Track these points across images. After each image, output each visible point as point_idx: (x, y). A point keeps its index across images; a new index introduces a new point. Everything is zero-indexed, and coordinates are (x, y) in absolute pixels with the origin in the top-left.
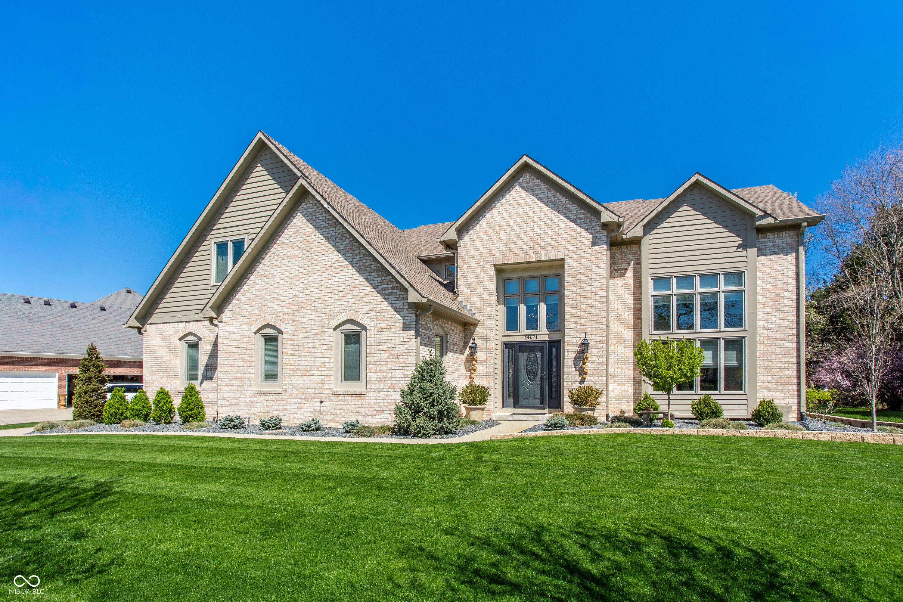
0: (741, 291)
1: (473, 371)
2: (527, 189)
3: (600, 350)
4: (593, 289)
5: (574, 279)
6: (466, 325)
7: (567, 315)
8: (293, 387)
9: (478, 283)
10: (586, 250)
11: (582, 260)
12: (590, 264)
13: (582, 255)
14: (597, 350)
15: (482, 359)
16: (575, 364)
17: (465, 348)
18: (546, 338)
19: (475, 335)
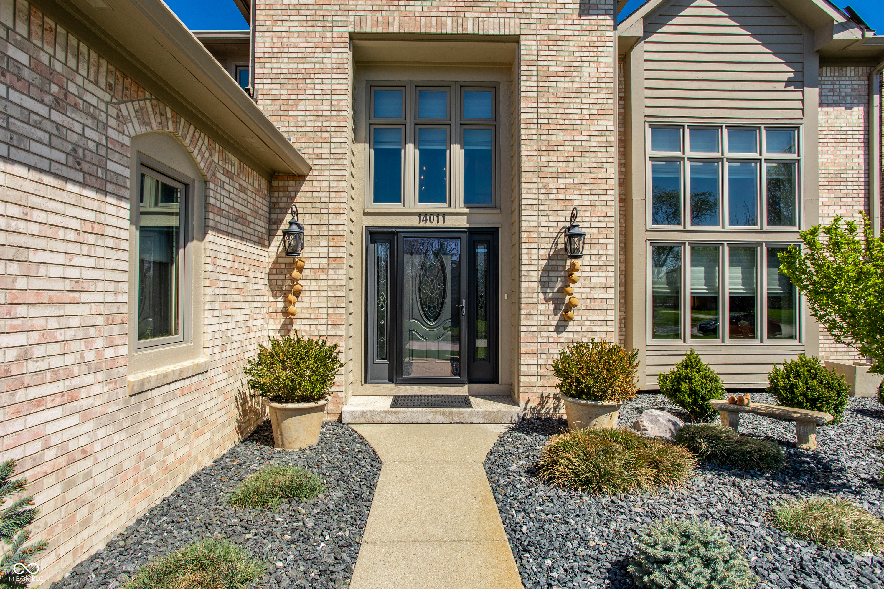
0: (793, 162)
1: (291, 297)
3: (601, 252)
4: (585, 112)
5: (542, 84)
6: (277, 179)
7: (526, 166)
9: (307, 74)
10: (569, 22)
11: (560, 43)
12: (577, 54)
13: (559, 33)
14: (595, 252)
15: (316, 266)
16: (544, 284)
17: (271, 234)
18: (462, 222)
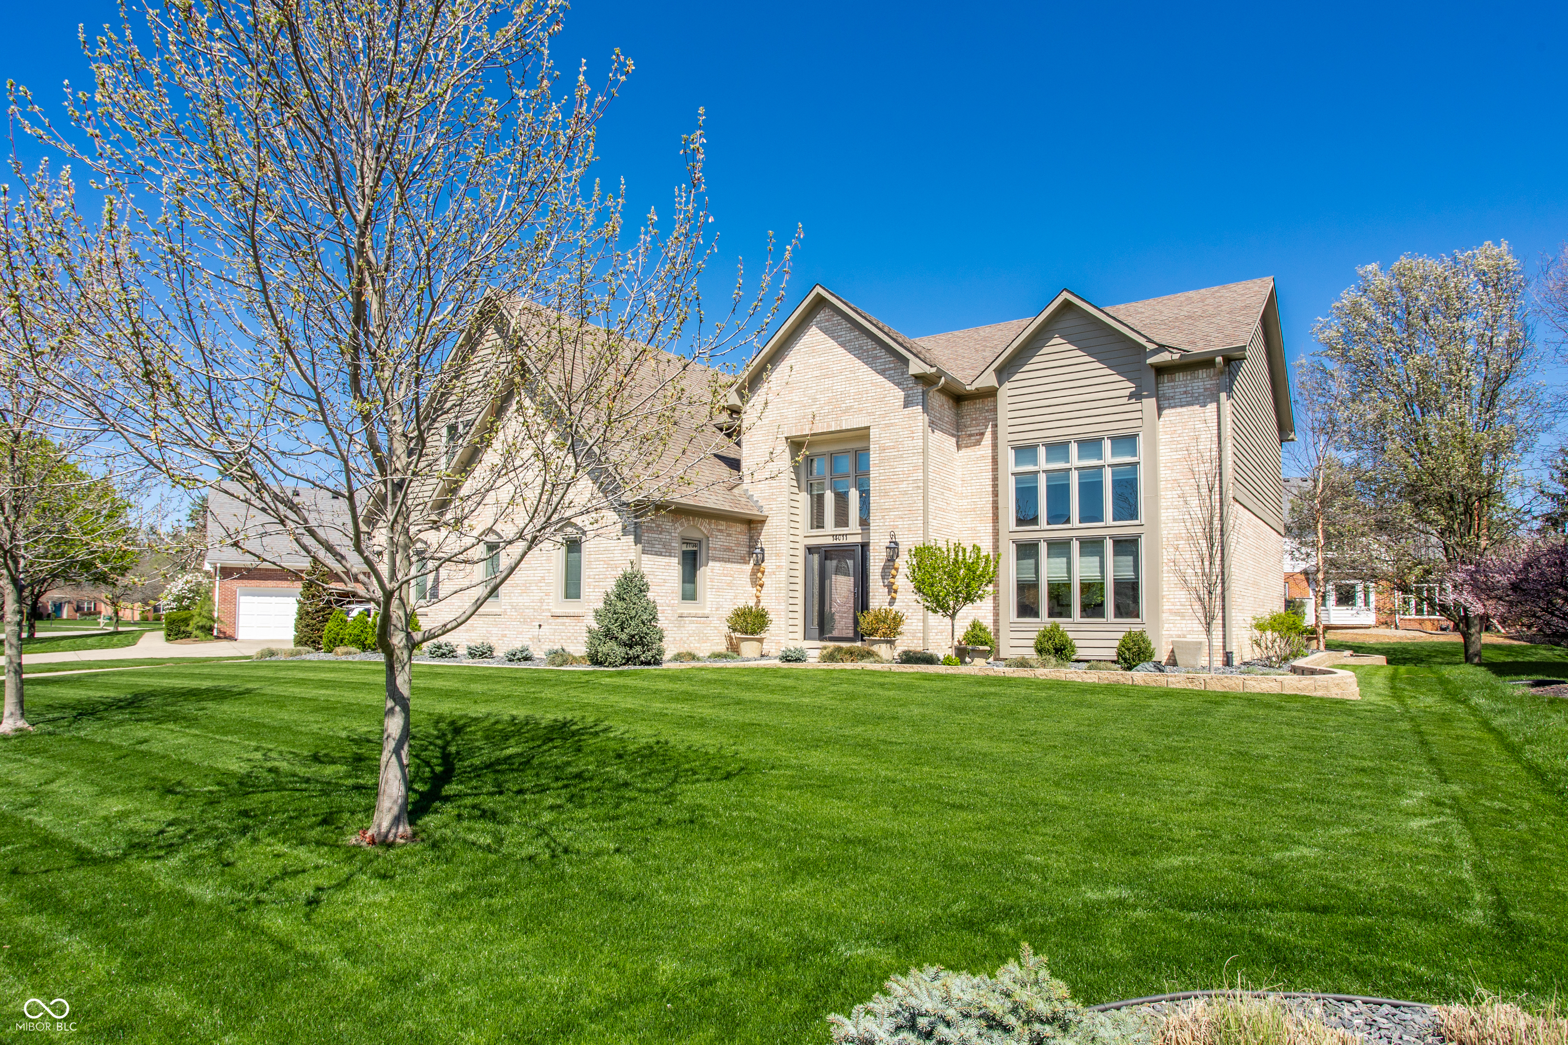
0: (1135, 465)
1: (759, 587)
2: (825, 331)
6: (753, 523)
7: (873, 506)
8: (514, 607)
10: (897, 414)
11: (892, 428)
13: (891, 421)
15: (772, 570)
16: (883, 576)
17: (750, 555)
18: (858, 539)
19: (762, 538)
